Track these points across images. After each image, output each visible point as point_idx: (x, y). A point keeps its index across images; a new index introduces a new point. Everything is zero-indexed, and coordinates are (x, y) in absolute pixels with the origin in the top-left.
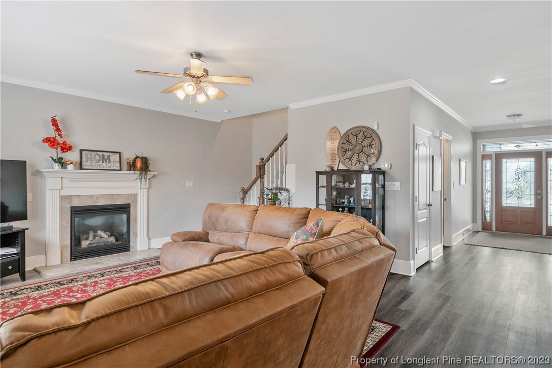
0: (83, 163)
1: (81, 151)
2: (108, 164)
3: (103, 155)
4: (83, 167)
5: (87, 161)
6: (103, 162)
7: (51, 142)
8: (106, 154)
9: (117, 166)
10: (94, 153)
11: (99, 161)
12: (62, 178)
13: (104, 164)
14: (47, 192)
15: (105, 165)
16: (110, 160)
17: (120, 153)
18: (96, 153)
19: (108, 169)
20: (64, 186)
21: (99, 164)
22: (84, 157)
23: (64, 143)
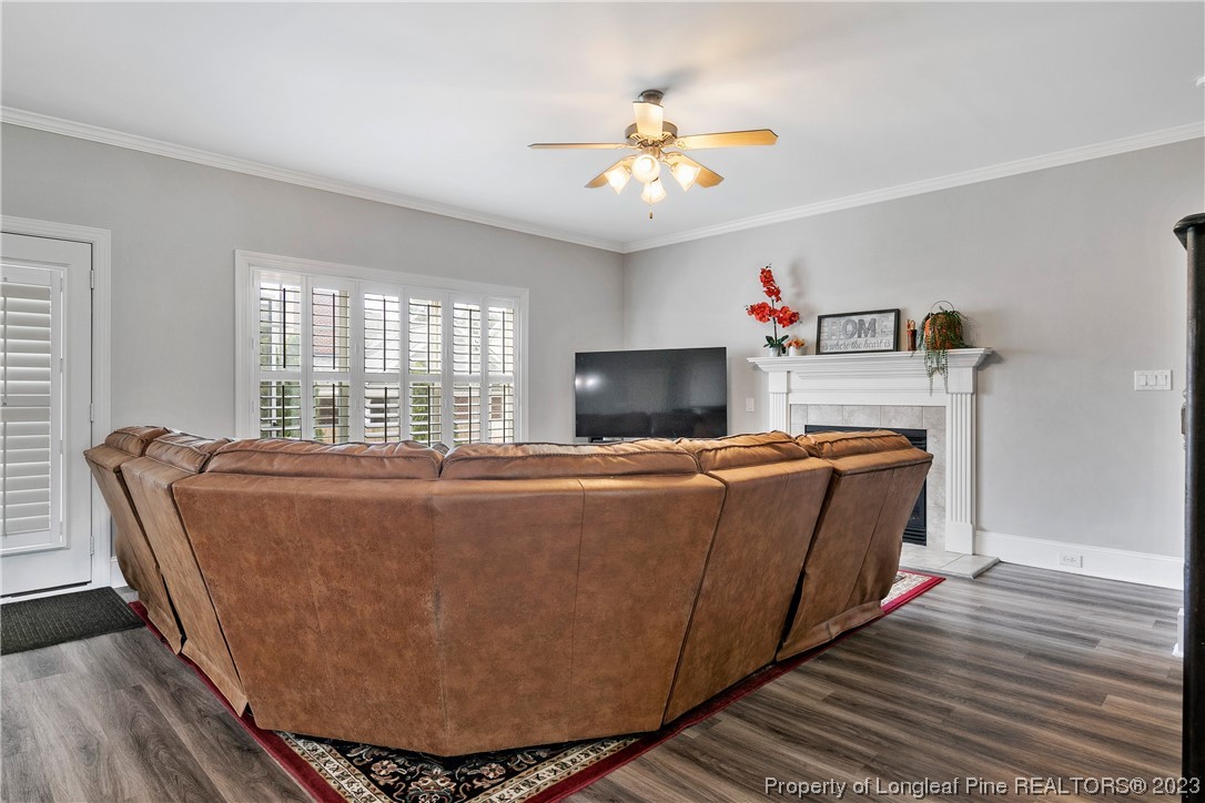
0: (822, 343)
1: (821, 318)
2: (873, 340)
3: (861, 321)
4: (822, 350)
5: (830, 339)
6: (859, 337)
7: (760, 311)
8: (867, 318)
9: (889, 341)
10: (843, 320)
11: (852, 335)
12: (789, 372)
13: (862, 341)
14: (771, 395)
15: (862, 343)
16: (874, 331)
17: (898, 313)
18: (847, 318)
19: (868, 349)
20: (792, 387)
21: (852, 340)
22: (825, 329)
23: (784, 309)
